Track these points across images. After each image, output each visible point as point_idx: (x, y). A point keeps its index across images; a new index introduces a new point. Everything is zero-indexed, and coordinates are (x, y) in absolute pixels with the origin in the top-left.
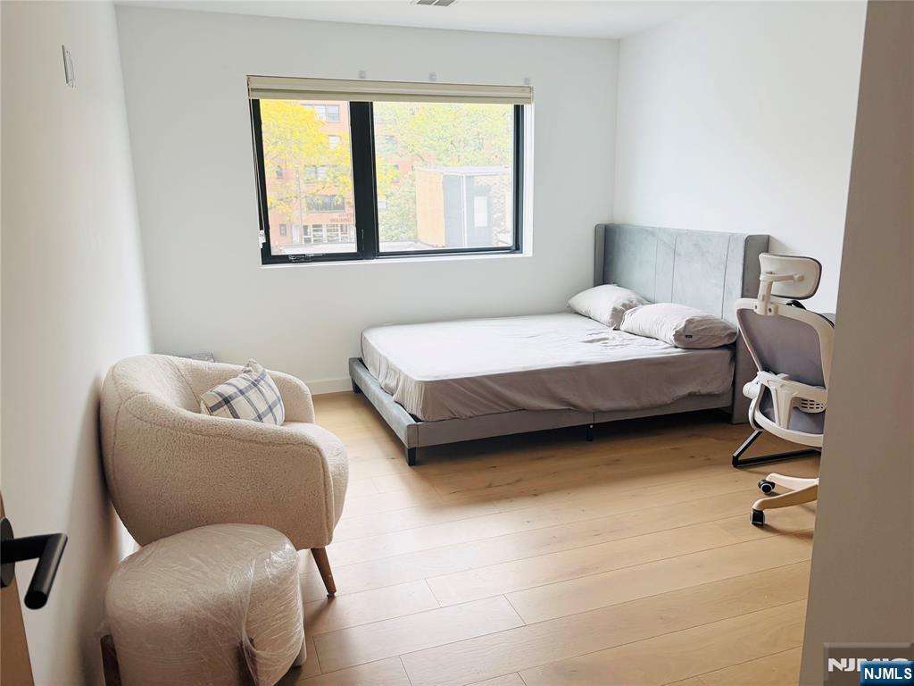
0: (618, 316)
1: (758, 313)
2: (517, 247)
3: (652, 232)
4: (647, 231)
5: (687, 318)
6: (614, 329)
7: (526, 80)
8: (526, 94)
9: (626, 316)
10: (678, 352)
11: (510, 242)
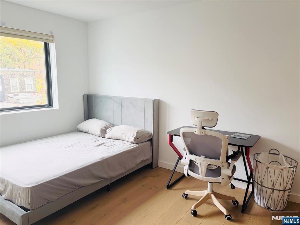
0: (103, 132)
1: (196, 134)
2: (50, 104)
3: (110, 98)
4: (108, 97)
5: (136, 132)
6: (102, 138)
7: (51, 32)
8: (51, 39)
9: (107, 132)
10: (135, 146)
11: (46, 103)
